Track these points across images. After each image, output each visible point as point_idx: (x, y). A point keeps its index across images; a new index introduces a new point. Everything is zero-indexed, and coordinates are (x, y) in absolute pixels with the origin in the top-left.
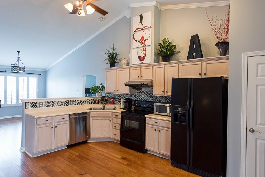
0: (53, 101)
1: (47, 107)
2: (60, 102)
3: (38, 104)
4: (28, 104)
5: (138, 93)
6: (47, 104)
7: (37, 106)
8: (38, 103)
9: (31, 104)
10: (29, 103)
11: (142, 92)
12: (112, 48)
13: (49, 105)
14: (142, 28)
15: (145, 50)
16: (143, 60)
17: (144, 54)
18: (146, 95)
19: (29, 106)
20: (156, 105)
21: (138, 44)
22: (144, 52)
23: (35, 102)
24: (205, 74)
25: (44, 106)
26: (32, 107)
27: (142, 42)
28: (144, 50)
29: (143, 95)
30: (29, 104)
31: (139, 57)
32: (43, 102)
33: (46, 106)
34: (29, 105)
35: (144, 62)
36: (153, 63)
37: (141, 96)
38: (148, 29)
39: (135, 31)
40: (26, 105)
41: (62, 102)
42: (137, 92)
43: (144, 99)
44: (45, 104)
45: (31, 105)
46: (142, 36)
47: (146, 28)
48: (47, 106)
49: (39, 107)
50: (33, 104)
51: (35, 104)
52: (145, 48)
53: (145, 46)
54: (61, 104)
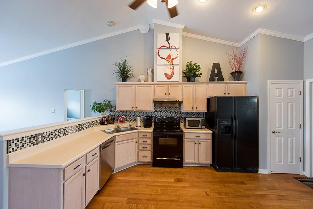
0: (58, 128)
1: (50, 140)
2: (67, 129)
3: (34, 139)
4: (13, 142)
5: (156, 110)
6: (50, 135)
7: (32, 144)
8: (34, 137)
9: (21, 140)
10: (16, 139)
11: (160, 108)
12: (124, 60)
13: (52, 136)
14: (169, 47)
15: (173, 68)
16: (171, 78)
17: (172, 72)
18: (166, 111)
19: (16, 146)
20: (188, 121)
21: (164, 62)
22: (172, 70)
23: (28, 137)
24: (229, 94)
25: (45, 140)
26: (23, 146)
27: (169, 60)
28: (171, 68)
29: (162, 111)
30: (16, 142)
31: (166, 75)
32: (43, 133)
33: (48, 139)
34: (16, 144)
35: (171, 80)
36: (181, 81)
37: (160, 112)
38: (176, 49)
39: (160, 48)
40: (10, 145)
41: (70, 128)
42: (156, 108)
43: (164, 115)
44: (47, 136)
45: (21, 143)
46: (169, 54)
47: (173, 47)
48: (50, 138)
49: (36, 144)
50: (25, 139)
51: (28, 139)
52: (173, 67)
53: (173, 65)
54: (69, 131)
